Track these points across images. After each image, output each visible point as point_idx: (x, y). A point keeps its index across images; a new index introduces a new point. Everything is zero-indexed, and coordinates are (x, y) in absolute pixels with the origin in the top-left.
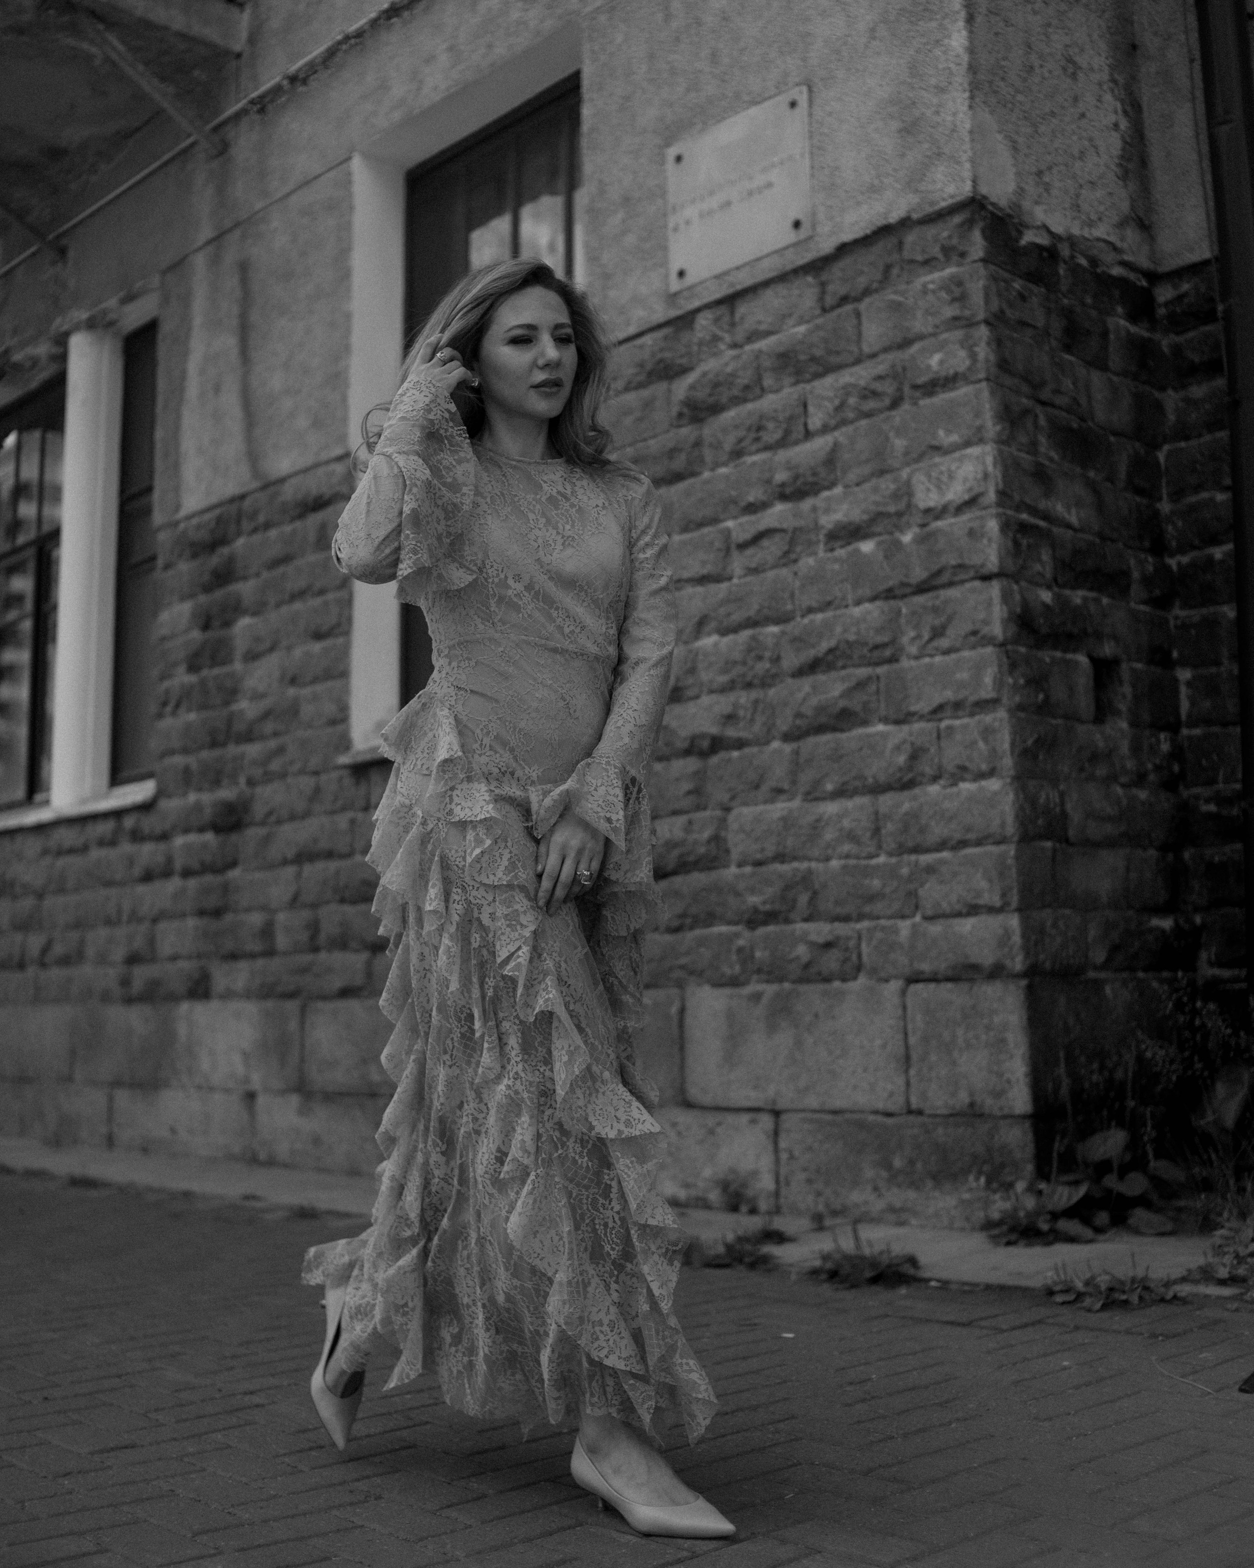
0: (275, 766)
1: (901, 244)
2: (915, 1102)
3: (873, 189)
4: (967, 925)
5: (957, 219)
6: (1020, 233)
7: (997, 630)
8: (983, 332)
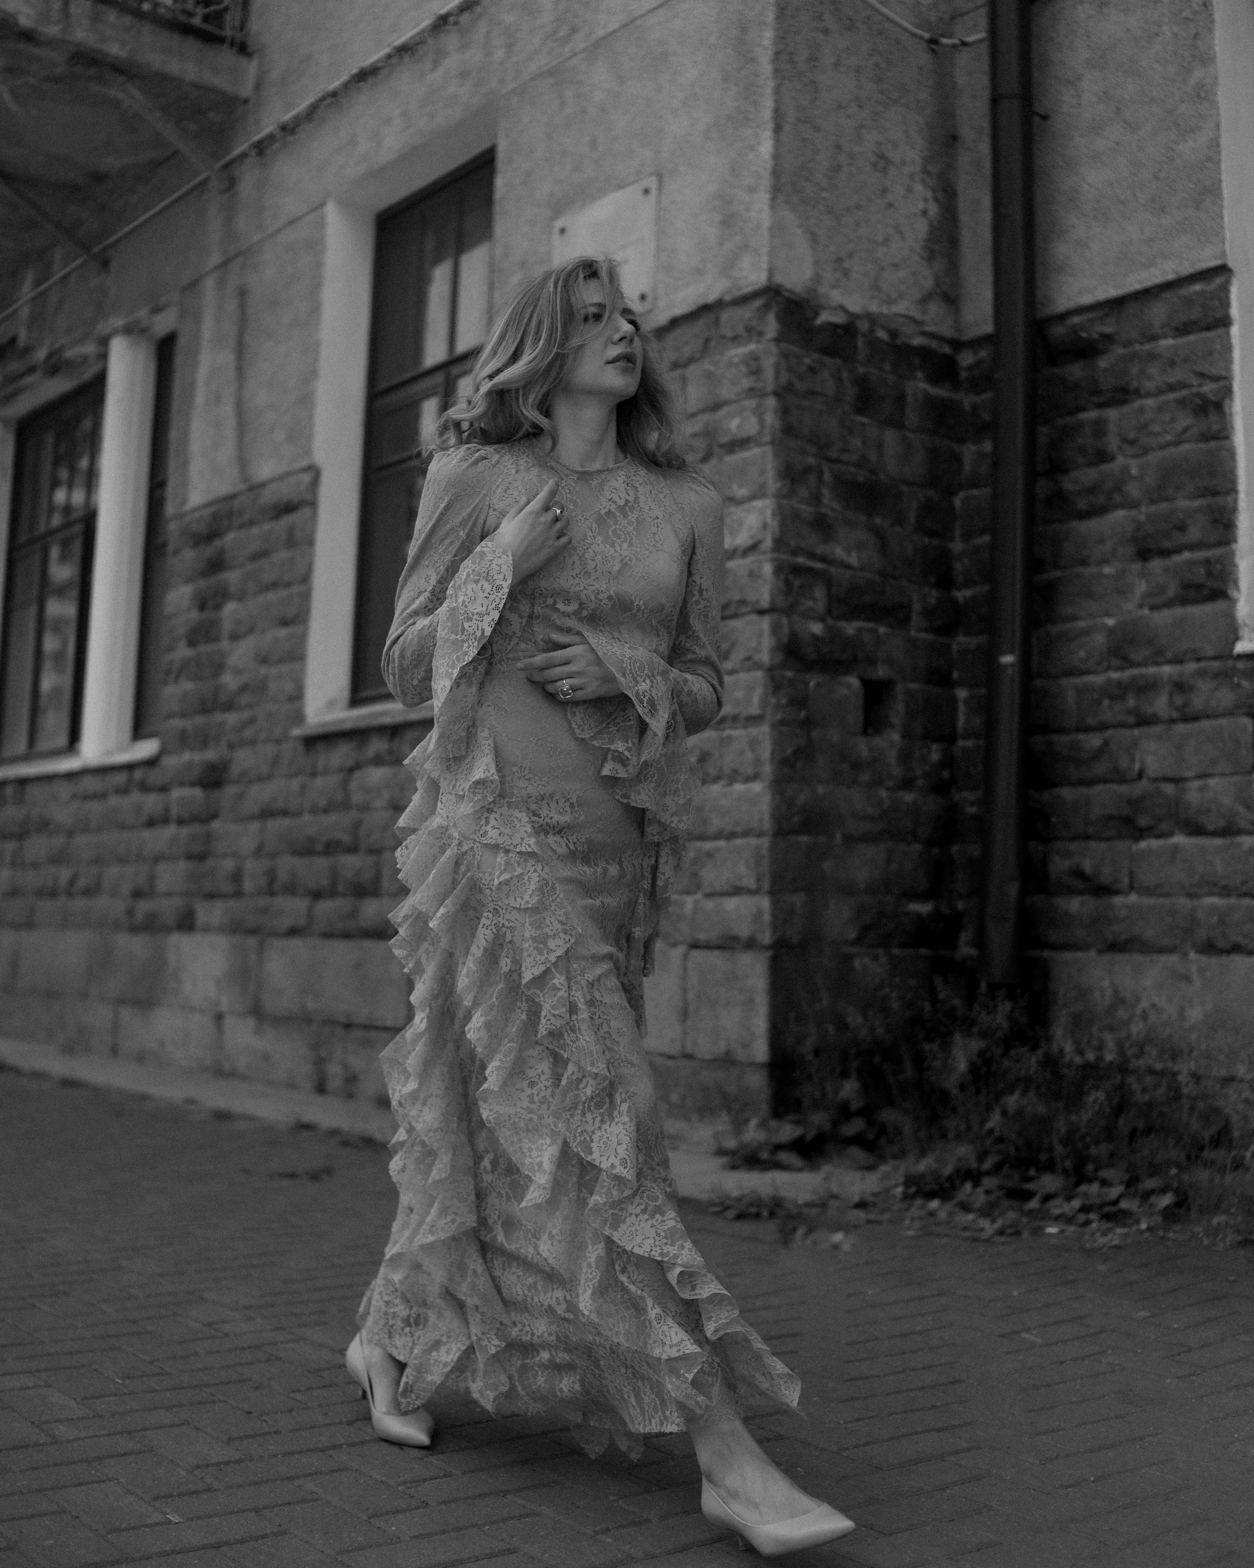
0: (248, 733)
1: (717, 322)
2: (689, 1049)
3: (699, 272)
4: (731, 904)
5: (758, 303)
6: (817, 314)
7: (765, 657)
8: (771, 402)
